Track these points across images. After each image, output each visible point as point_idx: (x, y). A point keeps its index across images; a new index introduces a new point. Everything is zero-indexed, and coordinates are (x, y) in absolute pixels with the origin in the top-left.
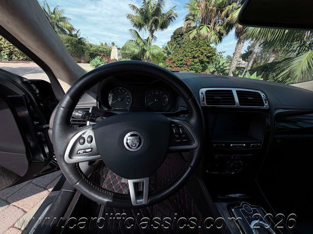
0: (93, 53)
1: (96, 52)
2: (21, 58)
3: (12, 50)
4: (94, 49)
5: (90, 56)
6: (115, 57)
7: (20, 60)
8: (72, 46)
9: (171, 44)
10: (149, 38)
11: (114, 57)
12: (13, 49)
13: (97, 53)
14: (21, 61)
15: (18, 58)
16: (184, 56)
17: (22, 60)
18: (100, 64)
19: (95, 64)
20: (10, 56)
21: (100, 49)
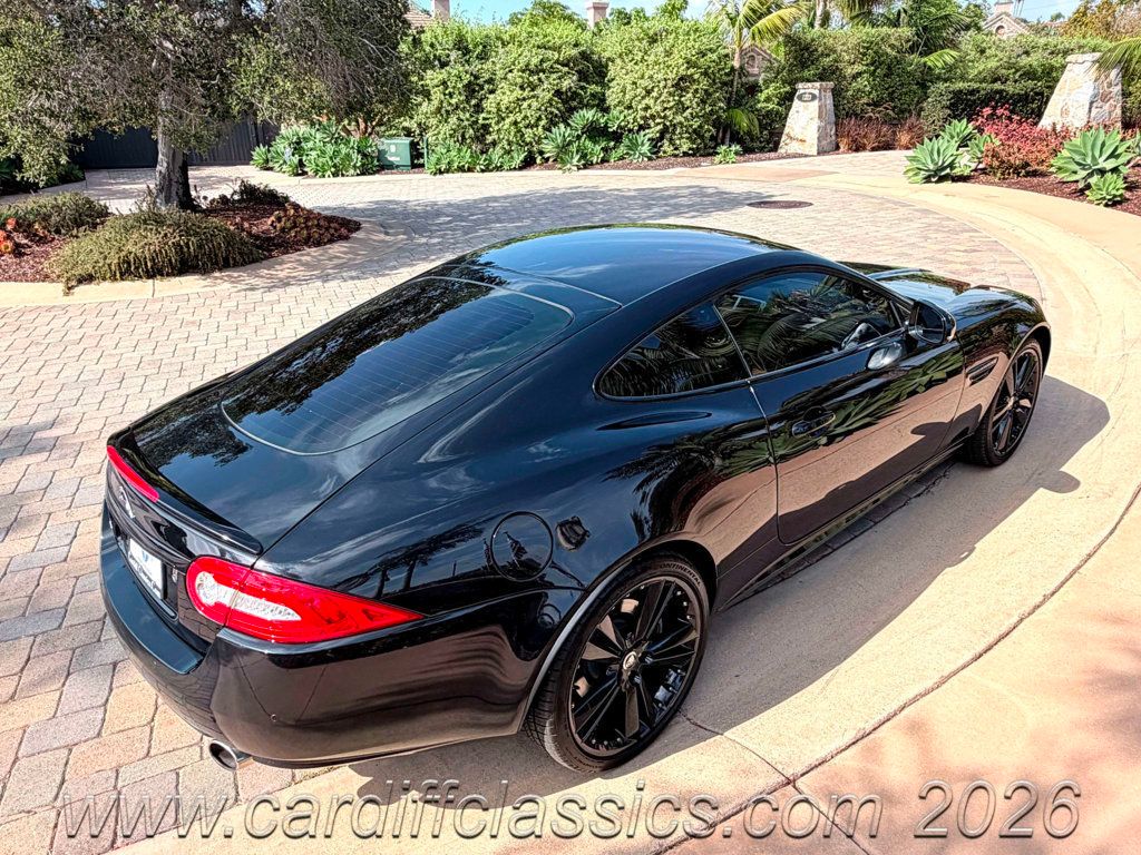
0: (972, 92)
1: (995, 81)
2: (685, 148)
3: (668, 124)
4: (993, 64)
5: (950, 107)
6: (1072, 110)
7: (676, 156)
8: (873, 74)
11: (1064, 112)
12: (671, 121)
13: (997, 86)
14: (679, 160)
15: (676, 149)
17: (685, 154)
18: (951, 166)
20: (655, 146)
21: (1024, 61)
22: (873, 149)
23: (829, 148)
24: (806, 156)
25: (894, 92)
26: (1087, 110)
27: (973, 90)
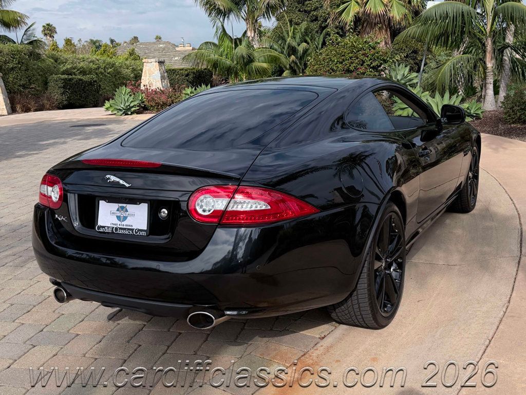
5: (64, 87)
6: (154, 83)
9: (291, 21)
10: (245, 32)
11: (150, 84)
16: (331, 71)
19: (122, 106)
21: (79, 65)
22: (36, 110)
23: (13, 110)
24: (4, 115)
25: (31, 79)
26: (161, 83)
27: (70, 79)
